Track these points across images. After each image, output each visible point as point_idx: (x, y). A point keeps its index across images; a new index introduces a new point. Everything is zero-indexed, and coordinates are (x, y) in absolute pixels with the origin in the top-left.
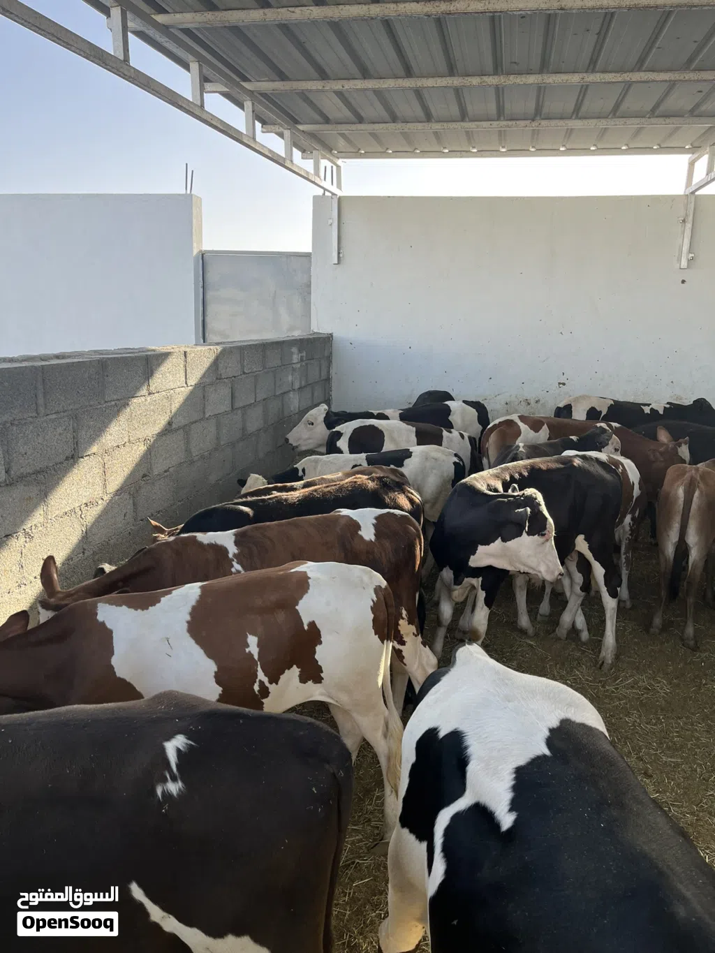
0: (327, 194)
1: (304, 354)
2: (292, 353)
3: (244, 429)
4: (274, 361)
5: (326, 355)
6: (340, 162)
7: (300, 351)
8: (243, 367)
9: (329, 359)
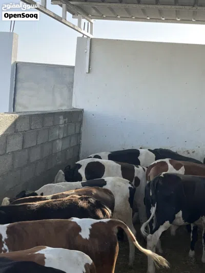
0: (85, 36)
1: (67, 120)
2: (59, 119)
3: (28, 160)
4: (49, 123)
5: (79, 120)
6: (92, 21)
7: (64, 118)
8: (31, 126)
9: (81, 122)
